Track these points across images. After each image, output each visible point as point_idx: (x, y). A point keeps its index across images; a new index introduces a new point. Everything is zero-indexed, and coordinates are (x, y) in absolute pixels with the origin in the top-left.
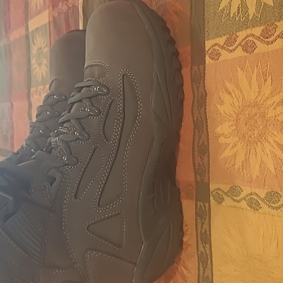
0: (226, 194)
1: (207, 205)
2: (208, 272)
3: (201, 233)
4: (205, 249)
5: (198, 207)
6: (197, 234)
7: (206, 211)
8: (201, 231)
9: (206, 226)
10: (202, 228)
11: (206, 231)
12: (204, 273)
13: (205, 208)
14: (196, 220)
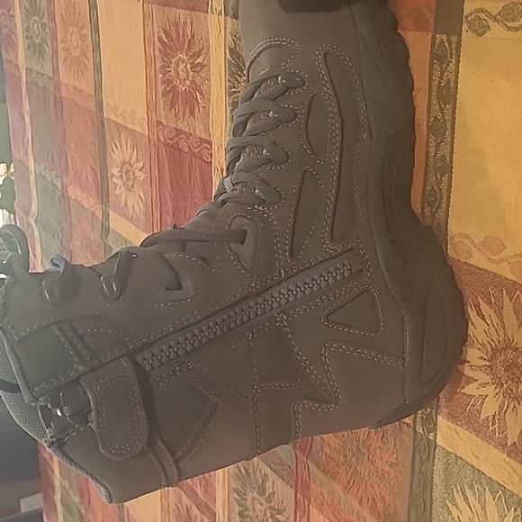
0: (495, 19)
1: (454, 39)
2: (445, 149)
3: (439, 86)
4: (442, 113)
5: (437, 42)
6: (430, 88)
7: (451, 50)
8: (440, 83)
9: (449, 75)
10: (441, 78)
11: (448, 82)
12: (437, 150)
13: (450, 45)
14: (431, 64)
